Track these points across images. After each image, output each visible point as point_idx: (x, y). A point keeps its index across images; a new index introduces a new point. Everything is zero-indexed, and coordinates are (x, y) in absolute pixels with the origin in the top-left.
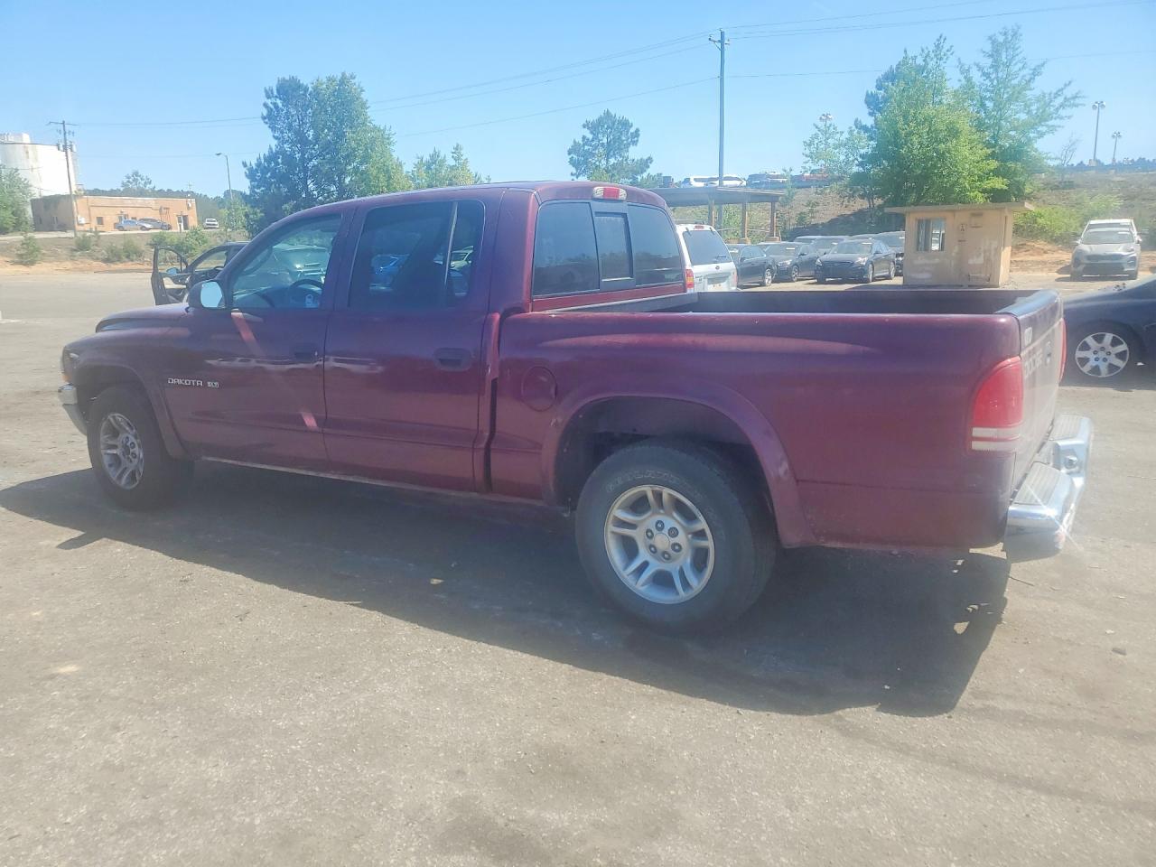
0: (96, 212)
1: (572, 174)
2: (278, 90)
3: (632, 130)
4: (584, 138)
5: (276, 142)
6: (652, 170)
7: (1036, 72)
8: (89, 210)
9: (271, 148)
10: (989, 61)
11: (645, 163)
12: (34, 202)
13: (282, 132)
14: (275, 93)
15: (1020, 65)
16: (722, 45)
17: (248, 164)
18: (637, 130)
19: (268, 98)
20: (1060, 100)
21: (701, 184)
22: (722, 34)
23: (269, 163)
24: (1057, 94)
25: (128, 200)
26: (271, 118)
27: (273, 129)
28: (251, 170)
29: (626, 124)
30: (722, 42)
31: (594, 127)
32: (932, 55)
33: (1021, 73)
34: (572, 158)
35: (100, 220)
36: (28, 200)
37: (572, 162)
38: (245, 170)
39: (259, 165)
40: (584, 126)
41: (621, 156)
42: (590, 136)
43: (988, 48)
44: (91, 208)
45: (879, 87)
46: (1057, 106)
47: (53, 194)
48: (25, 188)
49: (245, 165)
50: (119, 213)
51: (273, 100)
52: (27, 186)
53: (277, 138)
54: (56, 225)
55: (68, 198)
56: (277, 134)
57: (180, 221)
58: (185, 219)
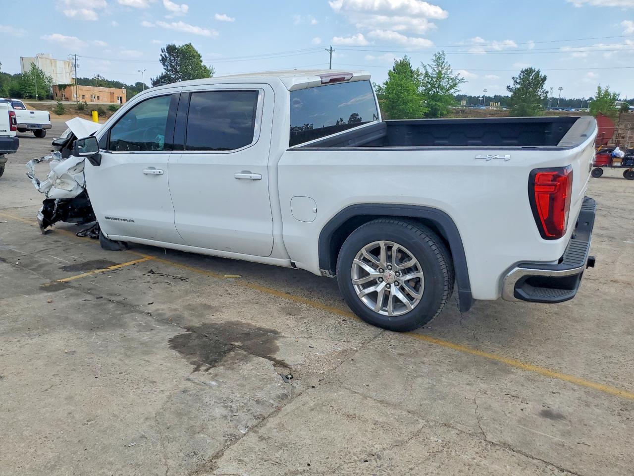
0: (81, 93)
2: (167, 49)
5: (165, 71)
7: (447, 69)
9: (162, 73)
10: (435, 63)
12: (54, 86)
13: (167, 67)
14: (166, 51)
16: (331, 52)
22: (331, 48)
23: (161, 80)
24: (456, 78)
25: (96, 88)
26: (163, 60)
27: (164, 65)
28: (154, 81)
30: (331, 50)
35: (83, 97)
36: (52, 85)
43: (434, 58)
44: (80, 91)
45: (393, 70)
46: (457, 82)
47: (63, 83)
48: (50, 79)
49: (152, 80)
50: (92, 94)
51: (164, 53)
52: (51, 79)
53: (165, 69)
54: (63, 98)
55: (70, 86)
56: (165, 67)
57: (118, 99)
58: (121, 98)
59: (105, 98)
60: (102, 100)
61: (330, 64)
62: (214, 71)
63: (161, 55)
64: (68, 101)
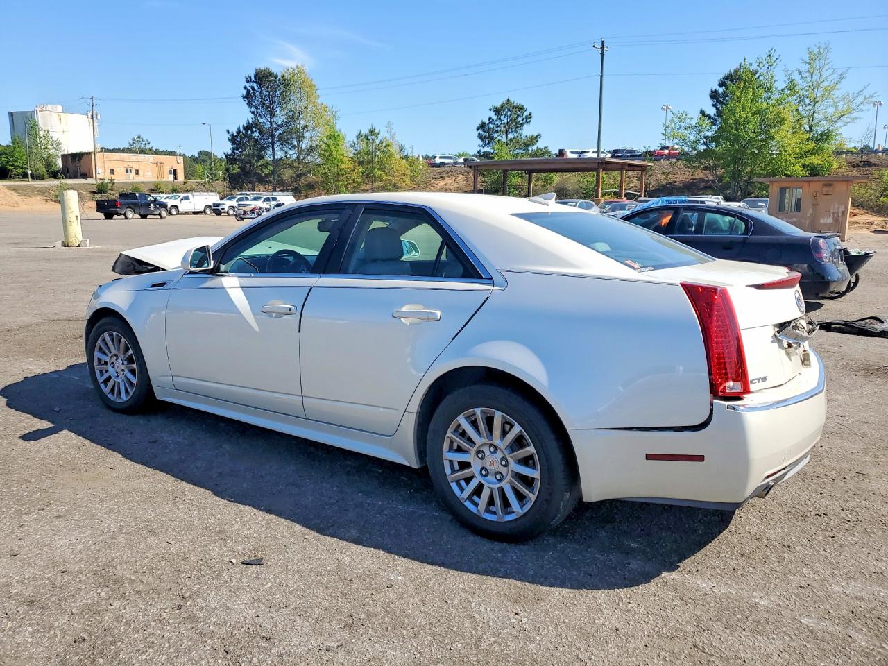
0: (110, 165)
1: (479, 146)
2: (255, 78)
3: (526, 113)
4: (490, 118)
5: (252, 116)
6: (540, 144)
7: (842, 77)
8: (104, 162)
9: (248, 120)
10: (807, 67)
11: (534, 139)
12: (64, 157)
13: (257, 108)
14: (253, 79)
15: (830, 71)
16: (603, 51)
17: (230, 131)
19: (248, 82)
20: (861, 98)
21: (575, 156)
22: (603, 42)
23: (246, 132)
24: (858, 95)
25: (133, 157)
26: (248, 97)
27: (250, 104)
28: (232, 136)
29: (522, 109)
30: (602, 48)
31: (497, 111)
32: (765, 62)
33: (831, 78)
34: (479, 134)
35: (112, 171)
36: (60, 155)
37: (480, 136)
38: (228, 135)
39: (239, 132)
40: (490, 110)
41: (517, 132)
42: (495, 118)
43: (806, 58)
44: (106, 162)
45: (721, 86)
46: (859, 103)
47: (78, 152)
48: (57, 145)
49: (228, 132)
50: (126, 166)
51: (251, 84)
52: (59, 144)
53: (253, 113)
54: (79, 174)
55: (89, 154)
56: (252, 110)
57: (171, 173)
58: (175, 171)
59: (148, 171)
60: (144, 176)
61: (602, 76)
62: (338, 114)
63: (245, 88)
64: (86, 178)
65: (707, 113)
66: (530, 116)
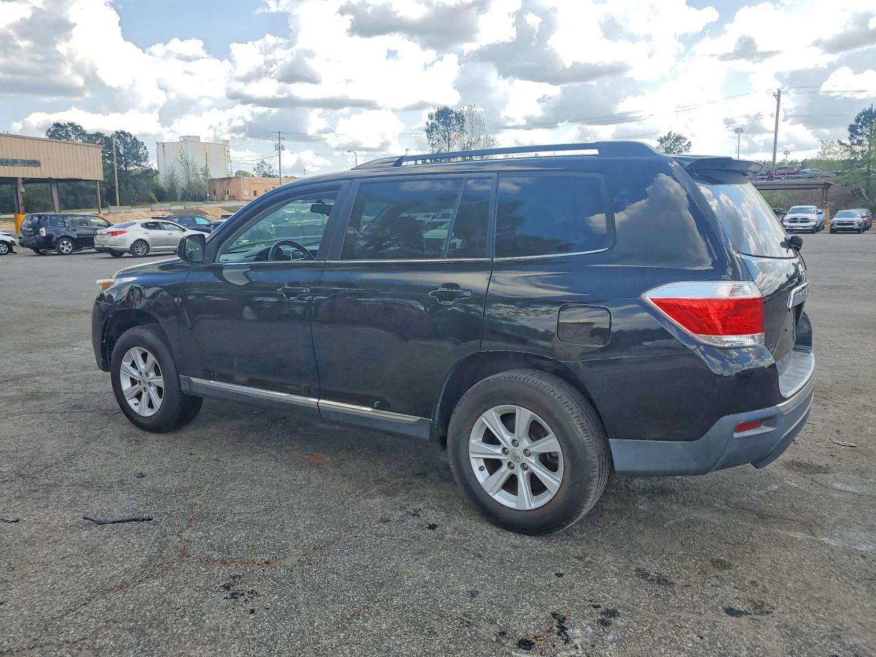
0: (253, 188)
2: (436, 115)
12: (211, 181)
14: (434, 117)
18: (689, 143)
19: (431, 119)
25: (271, 180)
26: (429, 130)
27: (431, 137)
29: (682, 138)
36: (208, 179)
40: (658, 140)
44: (251, 185)
51: (433, 121)
52: (207, 170)
55: (238, 179)
56: (431, 142)
63: (427, 124)
65: (843, 142)
66: (689, 144)
